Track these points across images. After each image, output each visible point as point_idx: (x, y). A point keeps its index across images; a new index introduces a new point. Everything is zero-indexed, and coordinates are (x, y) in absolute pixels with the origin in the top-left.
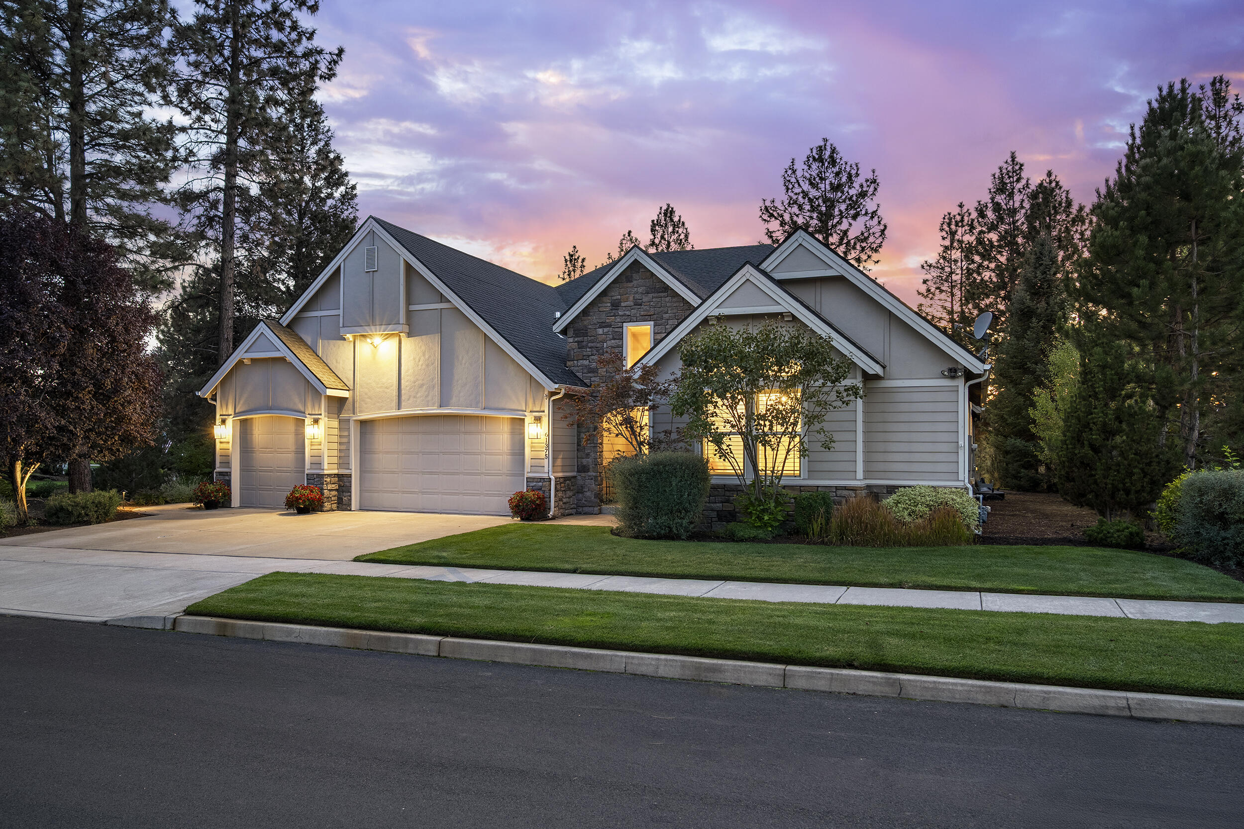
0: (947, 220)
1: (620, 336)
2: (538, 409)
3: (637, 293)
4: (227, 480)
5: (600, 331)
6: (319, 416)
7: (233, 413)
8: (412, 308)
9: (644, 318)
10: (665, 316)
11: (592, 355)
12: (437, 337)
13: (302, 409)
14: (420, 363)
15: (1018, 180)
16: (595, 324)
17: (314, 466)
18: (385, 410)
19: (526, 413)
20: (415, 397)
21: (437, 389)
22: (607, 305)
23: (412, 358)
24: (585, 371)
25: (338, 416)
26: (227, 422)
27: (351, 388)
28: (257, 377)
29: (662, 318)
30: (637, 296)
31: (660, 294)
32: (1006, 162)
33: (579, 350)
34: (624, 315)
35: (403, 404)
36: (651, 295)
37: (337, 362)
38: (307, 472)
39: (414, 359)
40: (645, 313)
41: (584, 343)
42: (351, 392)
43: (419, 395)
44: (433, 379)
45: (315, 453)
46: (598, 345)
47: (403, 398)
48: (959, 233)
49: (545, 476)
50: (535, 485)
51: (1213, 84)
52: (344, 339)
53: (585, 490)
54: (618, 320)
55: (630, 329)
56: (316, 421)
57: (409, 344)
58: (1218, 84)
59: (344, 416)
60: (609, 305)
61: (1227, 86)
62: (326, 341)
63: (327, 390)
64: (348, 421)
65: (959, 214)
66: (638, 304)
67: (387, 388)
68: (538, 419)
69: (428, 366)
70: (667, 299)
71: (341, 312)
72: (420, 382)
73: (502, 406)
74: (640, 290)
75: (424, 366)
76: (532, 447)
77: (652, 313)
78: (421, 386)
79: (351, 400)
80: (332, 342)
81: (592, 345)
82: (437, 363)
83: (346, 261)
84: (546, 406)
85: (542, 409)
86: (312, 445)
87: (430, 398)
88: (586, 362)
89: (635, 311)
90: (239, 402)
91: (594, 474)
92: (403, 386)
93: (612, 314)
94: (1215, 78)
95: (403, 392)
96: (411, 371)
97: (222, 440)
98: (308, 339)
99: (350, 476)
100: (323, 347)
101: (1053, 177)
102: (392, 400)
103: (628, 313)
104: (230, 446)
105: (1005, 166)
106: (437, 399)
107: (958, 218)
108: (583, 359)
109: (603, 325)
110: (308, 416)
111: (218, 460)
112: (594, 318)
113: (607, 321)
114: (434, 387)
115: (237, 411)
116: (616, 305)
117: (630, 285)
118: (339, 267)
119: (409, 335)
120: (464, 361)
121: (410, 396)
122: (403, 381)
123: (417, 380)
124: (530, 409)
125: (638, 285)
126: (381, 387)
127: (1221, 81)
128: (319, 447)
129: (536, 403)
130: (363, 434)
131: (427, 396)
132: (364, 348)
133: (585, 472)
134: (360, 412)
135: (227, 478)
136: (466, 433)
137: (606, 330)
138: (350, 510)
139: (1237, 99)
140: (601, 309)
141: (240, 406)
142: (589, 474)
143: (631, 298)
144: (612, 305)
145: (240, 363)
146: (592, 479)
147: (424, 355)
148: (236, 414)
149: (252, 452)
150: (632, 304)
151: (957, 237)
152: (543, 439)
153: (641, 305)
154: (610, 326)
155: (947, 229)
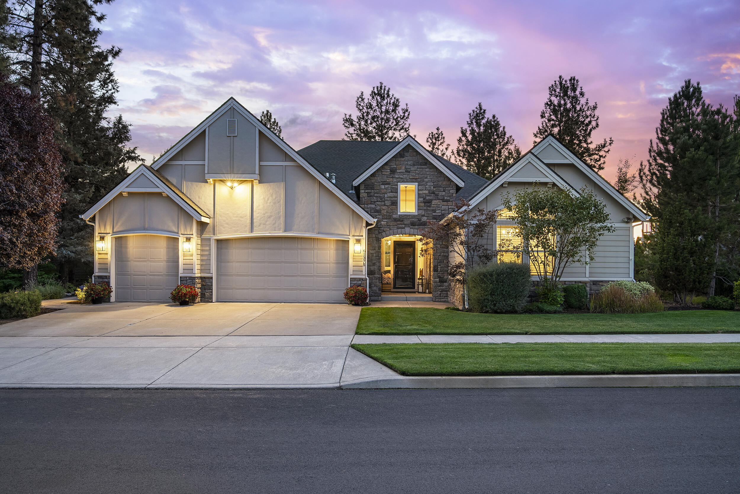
0: (431, 136)
1: (396, 191)
2: (358, 234)
3: (407, 164)
4: (106, 282)
5: (383, 187)
6: (191, 236)
7: (111, 232)
8: (263, 163)
9: (412, 181)
10: (426, 180)
11: (377, 201)
12: (282, 185)
13: (176, 231)
14: (269, 201)
15: (483, 118)
16: (379, 182)
17: (186, 271)
18: (240, 232)
19: (350, 237)
20: (264, 224)
21: (282, 220)
22: (387, 171)
23: (262, 198)
24: (373, 211)
25: (201, 236)
26: (106, 238)
27: (212, 216)
28: (134, 206)
29: (423, 181)
30: (407, 167)
31: (423, 166)
32: (477, 108)
33: (368, 198)
34: (399, 178)
35: (255, 228)
36: (416, 167)
37: (199, 198)
38: (180, 275)
39: (264, 198)
40: (413, 177)
41: (372, 194)
42: (211, 219)
43: (268, 223)
44: (279, 213)
45: (188, 262)
46: (381, 196)
47: (255, 224)
48: (437, 144)
49: (363, 277)
50: (356, 283)
51: (570, 80)
52: (207, 182)
53: (373, 286)
54: (395, 180)
55: (402, 186)
56: (188, 239)
57: (259, 189)
58: (573, 81)
59: (205, 236)
60: (389, 171)
61: (577, 83)
62: (190, 183)
63: (202, 217)
64: (210, 239)
65: (437, 134)
66: (408, 171)
67: (241, 217)
68: (358, 241)
69: (275, 203)
70: (427, 170)
71: (206, 163)
72: (269, 214)
73: (333, 232)
74: (409, 163)
75: (272, 204)
76: (353, 259)
77: (417, 177)
78: (270, 217)
79: (211, 225)
80: (195, 184)
81: (378, 195)
82: (282, 202)
83: (211, 128)
84: (364, 232)
85: (361, 234)
86: (184, 256)
87: (276, 225)
88: (373, 206)
89: (406, 176)
90: (117, 224)
91: (379, 276)
92: (254, 217)
93: (391, 177)
94: (571, 78)
95: (255, 221)
96: (261, 207)
97: (100, 252)
98: (174, 181)
99: (212, 278)
100: (187, 187)
101: (496, 119)
102: (246, 226)
103: (401, 176)
104: (109, 256)
105: (476, 110)
106: (282, 226)
107: (436, 136)
108: (371, 204)
109: (384, 183)
110: (181, 235)
111: (96, 267)
112: (379, 178)
113: (387, 181)
114: (280, 218)
115: (115, 231)
116: (393, 171)
117: (403, 159)
118: (205, 130)
119: (260, 182)
120: (303, 201)
121: (260, 224)
122: (254, 213)
123: (266, 213)
124: (353, 234)
125: (408, 160)
126: (237, 217)
127: (574, 79)
128: (191, 258)
129: (357, 230)
130: (219, 249)
131: (274, 224)
132: (223, 190)
133: (372, 275)
134: (219, 233)
135: (106, 280)
136: (301, 249)
137: (386, 186)
138: (212, 302)
139: (581, 90)
140: (383, 173)
141: (118, 226)
142: (375, 276)
143: (403, 168)
144: (391, 171)
145: (121, 194)
146: (377, 279)
147: (272, 196)
148: (114, 233)
149: (128, 261)
150: (404, 171)
151: (436, 147)
152: (362, 254)
153: (410, 172)
154: (389, 184)
155: (431, 141)
